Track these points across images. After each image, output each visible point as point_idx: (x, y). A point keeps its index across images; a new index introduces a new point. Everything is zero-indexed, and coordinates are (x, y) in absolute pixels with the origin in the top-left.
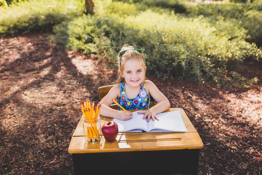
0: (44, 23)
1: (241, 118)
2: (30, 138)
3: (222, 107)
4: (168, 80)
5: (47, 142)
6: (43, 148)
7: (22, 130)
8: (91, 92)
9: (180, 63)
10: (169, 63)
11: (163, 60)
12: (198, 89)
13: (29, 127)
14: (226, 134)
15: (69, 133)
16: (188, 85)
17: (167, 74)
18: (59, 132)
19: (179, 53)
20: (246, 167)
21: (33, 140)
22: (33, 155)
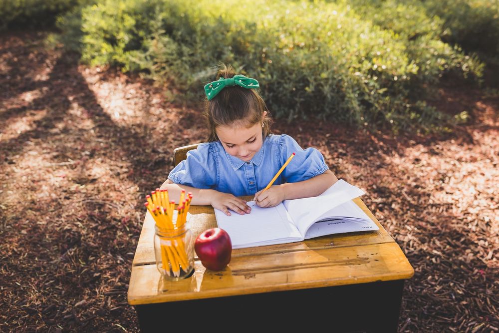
0: (35, 9)
1: (444, 192)
2: (28, 254)
3: (406, 172)
4: (297, 122)
5: (65, 262)
6: (58, 275)
7: (10, 240)
8: (147, 151)
9: (321, 88)
10: (298, 87)
11: (286, 83)
12: (356, 139)
13: (24, 232)
14: (419, 225)
15: (109, 239)
16: (337, 131)
17: (294, 110)
18: (89, 239)
19: (317, 67)
20: (463, 291)
21: (36, 259)
22: (40, 292)
